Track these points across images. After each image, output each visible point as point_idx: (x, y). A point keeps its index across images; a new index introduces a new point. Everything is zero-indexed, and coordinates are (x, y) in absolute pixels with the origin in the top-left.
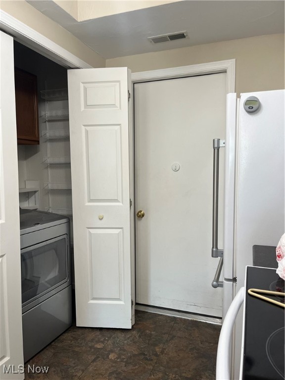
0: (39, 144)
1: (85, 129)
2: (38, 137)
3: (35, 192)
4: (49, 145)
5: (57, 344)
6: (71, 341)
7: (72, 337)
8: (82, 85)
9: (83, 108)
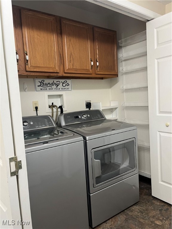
0: (118, 77)
1: (157, 61)
2: (117, 72)
3: (116, 108)
4: (124, 76)
5: (128, 212)
6: (138, 213)
7: (139, 210)
8: (155, 30)
9: (156, 47)
